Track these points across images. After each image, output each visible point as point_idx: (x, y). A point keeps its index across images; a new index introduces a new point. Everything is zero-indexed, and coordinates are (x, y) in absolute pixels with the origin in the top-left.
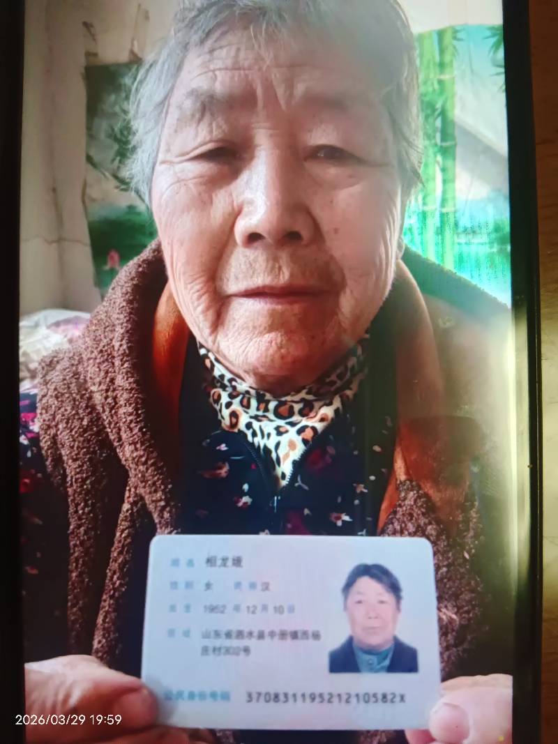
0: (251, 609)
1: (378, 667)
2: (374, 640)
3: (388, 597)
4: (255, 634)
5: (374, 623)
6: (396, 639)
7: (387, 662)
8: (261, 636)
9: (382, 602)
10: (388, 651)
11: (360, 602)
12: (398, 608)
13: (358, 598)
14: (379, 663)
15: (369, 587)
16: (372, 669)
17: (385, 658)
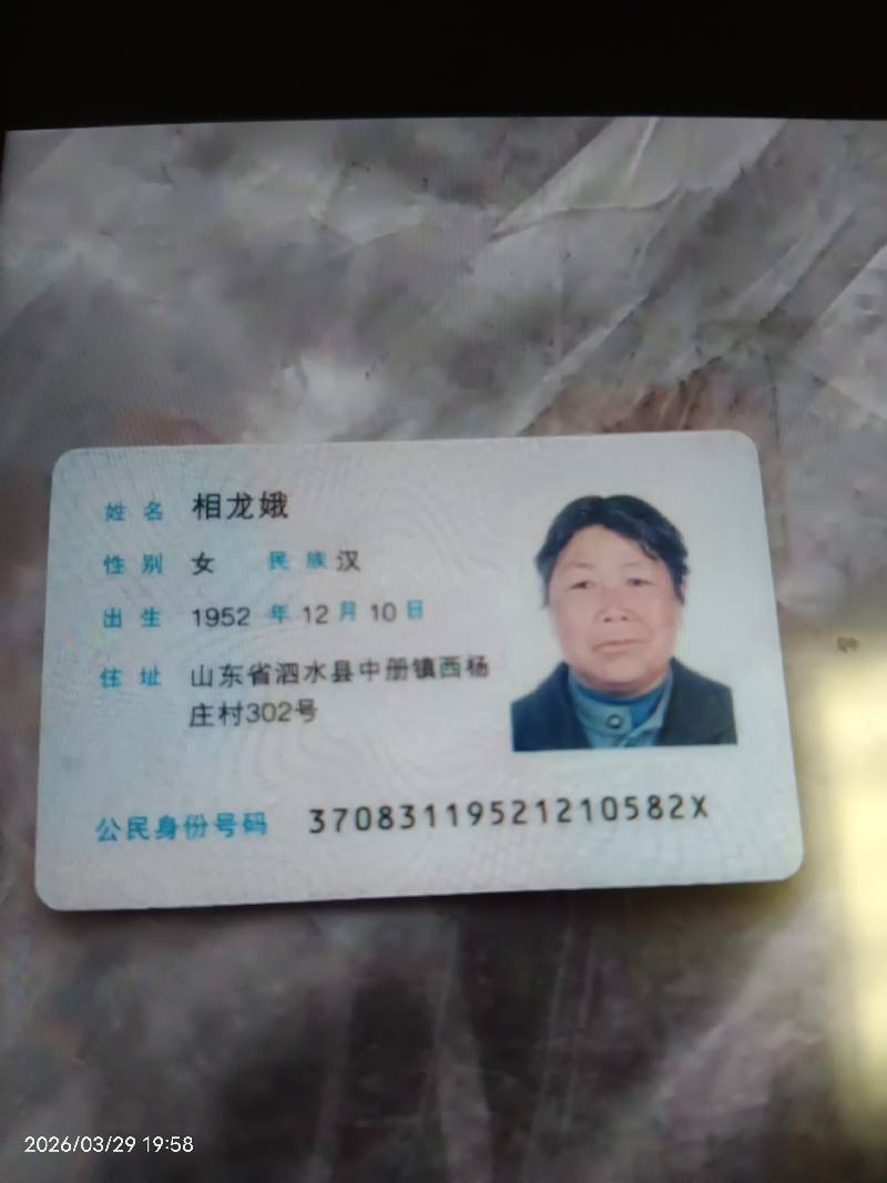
0: (315, 614)
1: (635, 733)
2: (623, 670)
3: (653, 571)
4: (329, 671)
5: (619, 630)
6: (675, 666)
7: (656, 721)
8: (342, 673)
9: (637, 582)
10: (657, 696)
11: (582, 585)
12: (679, 596)
13: (578, 575)
14: (636, 725)
15: (604, 551)
16: (620, 740)
17: (653, 710)
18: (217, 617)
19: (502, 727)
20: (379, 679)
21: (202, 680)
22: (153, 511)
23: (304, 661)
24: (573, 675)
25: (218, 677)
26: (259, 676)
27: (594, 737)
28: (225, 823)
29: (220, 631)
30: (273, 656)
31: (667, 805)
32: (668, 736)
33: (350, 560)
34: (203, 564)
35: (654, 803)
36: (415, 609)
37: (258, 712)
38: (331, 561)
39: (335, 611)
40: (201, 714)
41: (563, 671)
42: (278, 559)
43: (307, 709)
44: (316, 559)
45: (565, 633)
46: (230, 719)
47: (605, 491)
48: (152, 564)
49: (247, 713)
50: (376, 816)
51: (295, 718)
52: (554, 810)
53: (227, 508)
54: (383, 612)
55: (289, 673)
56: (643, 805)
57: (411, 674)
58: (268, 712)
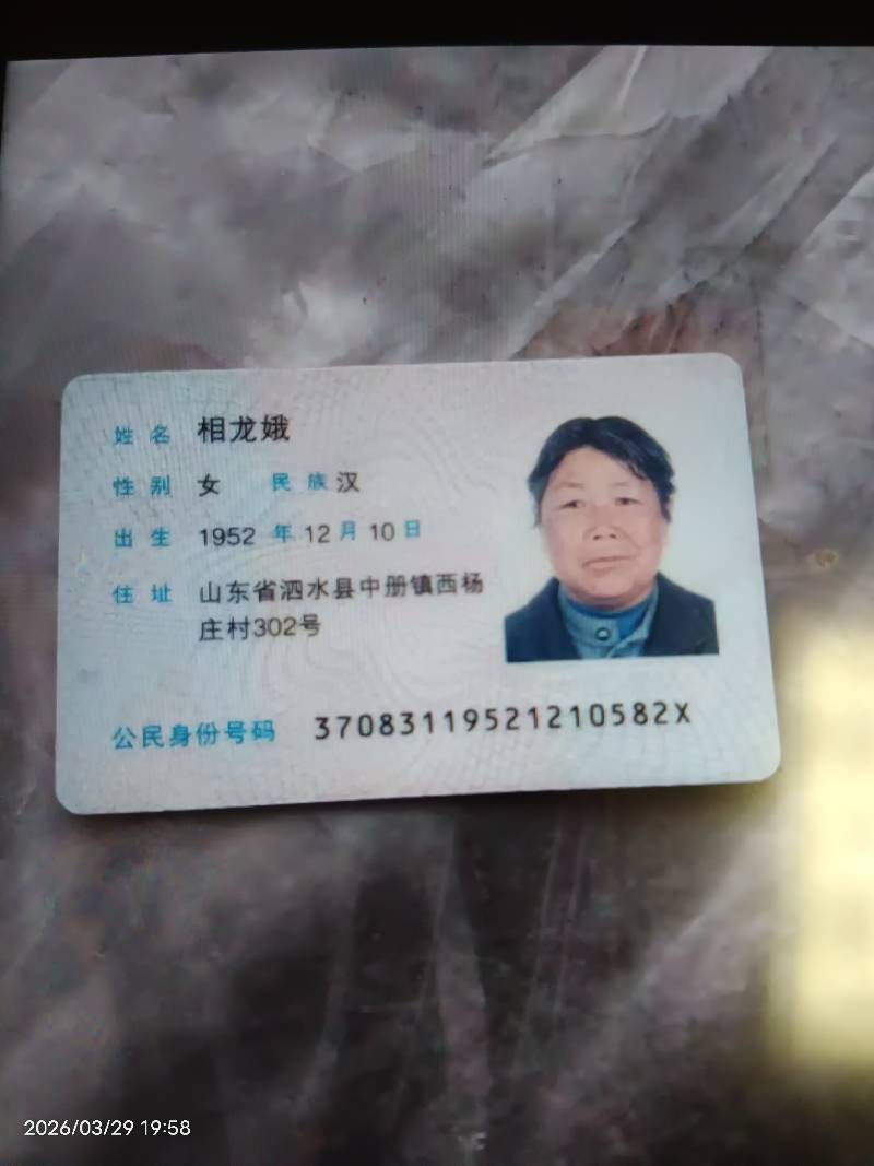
0: (317, 534)
1: (623, 644)
2: (610, 585)
3: (641, 490)
4: (331, 587)
5: (607, 547)
6: (661, 580)
7: (642, 634)
8: (344, 590)
9: (625, 501)
10: (645, 606)
11: (573, 504)
12: (665, 514)
13: (569, 495)
14: (623, 637)
15: (594, 471)
16: (609, 651)
17: (638, 623)
18: (223, 536)
19: (496, 640)
20: (379, 595)
21: (211, 596)
22: (160, 435)
23: (307, 578)
24: (564, 592)
25: (226, 593)
26: (265, 592)
27: (583, 650)
28: (235, 731)
29: (226, 550)
30: (279, 574)
31: (651, 712)
32: (651, 647)
33: (349, 482)
34: (209, 485)
35: (640, 710)
36: (413, 529)
37: (265, 627)
38: (332, 483)
39: (336, 530)
40: (210, 629)
41: (554, 587)
42: (280, 480)
43: (311, 623)
44: (317, 481)
45: (556, 549)
46: (238, 634)
47: (595, 414)
48: (160, 486)
49: (254, 627)
50: (378, 723)
51: (301, 633)
52: (545, 716)
53: (231, 431)
54: (382, 531)
55: (293, 589)
56: (629, 712)
57: (410, 590)
58: (275, 627)
